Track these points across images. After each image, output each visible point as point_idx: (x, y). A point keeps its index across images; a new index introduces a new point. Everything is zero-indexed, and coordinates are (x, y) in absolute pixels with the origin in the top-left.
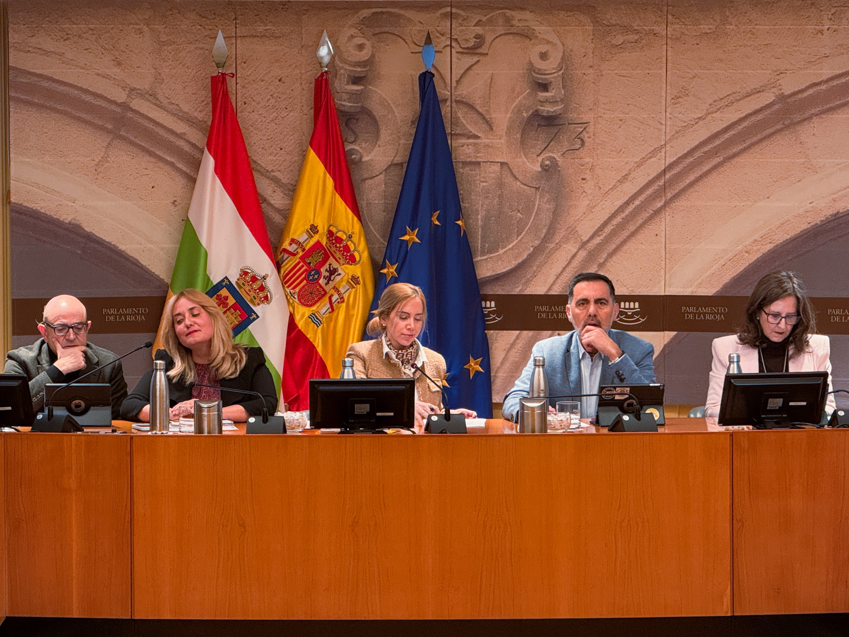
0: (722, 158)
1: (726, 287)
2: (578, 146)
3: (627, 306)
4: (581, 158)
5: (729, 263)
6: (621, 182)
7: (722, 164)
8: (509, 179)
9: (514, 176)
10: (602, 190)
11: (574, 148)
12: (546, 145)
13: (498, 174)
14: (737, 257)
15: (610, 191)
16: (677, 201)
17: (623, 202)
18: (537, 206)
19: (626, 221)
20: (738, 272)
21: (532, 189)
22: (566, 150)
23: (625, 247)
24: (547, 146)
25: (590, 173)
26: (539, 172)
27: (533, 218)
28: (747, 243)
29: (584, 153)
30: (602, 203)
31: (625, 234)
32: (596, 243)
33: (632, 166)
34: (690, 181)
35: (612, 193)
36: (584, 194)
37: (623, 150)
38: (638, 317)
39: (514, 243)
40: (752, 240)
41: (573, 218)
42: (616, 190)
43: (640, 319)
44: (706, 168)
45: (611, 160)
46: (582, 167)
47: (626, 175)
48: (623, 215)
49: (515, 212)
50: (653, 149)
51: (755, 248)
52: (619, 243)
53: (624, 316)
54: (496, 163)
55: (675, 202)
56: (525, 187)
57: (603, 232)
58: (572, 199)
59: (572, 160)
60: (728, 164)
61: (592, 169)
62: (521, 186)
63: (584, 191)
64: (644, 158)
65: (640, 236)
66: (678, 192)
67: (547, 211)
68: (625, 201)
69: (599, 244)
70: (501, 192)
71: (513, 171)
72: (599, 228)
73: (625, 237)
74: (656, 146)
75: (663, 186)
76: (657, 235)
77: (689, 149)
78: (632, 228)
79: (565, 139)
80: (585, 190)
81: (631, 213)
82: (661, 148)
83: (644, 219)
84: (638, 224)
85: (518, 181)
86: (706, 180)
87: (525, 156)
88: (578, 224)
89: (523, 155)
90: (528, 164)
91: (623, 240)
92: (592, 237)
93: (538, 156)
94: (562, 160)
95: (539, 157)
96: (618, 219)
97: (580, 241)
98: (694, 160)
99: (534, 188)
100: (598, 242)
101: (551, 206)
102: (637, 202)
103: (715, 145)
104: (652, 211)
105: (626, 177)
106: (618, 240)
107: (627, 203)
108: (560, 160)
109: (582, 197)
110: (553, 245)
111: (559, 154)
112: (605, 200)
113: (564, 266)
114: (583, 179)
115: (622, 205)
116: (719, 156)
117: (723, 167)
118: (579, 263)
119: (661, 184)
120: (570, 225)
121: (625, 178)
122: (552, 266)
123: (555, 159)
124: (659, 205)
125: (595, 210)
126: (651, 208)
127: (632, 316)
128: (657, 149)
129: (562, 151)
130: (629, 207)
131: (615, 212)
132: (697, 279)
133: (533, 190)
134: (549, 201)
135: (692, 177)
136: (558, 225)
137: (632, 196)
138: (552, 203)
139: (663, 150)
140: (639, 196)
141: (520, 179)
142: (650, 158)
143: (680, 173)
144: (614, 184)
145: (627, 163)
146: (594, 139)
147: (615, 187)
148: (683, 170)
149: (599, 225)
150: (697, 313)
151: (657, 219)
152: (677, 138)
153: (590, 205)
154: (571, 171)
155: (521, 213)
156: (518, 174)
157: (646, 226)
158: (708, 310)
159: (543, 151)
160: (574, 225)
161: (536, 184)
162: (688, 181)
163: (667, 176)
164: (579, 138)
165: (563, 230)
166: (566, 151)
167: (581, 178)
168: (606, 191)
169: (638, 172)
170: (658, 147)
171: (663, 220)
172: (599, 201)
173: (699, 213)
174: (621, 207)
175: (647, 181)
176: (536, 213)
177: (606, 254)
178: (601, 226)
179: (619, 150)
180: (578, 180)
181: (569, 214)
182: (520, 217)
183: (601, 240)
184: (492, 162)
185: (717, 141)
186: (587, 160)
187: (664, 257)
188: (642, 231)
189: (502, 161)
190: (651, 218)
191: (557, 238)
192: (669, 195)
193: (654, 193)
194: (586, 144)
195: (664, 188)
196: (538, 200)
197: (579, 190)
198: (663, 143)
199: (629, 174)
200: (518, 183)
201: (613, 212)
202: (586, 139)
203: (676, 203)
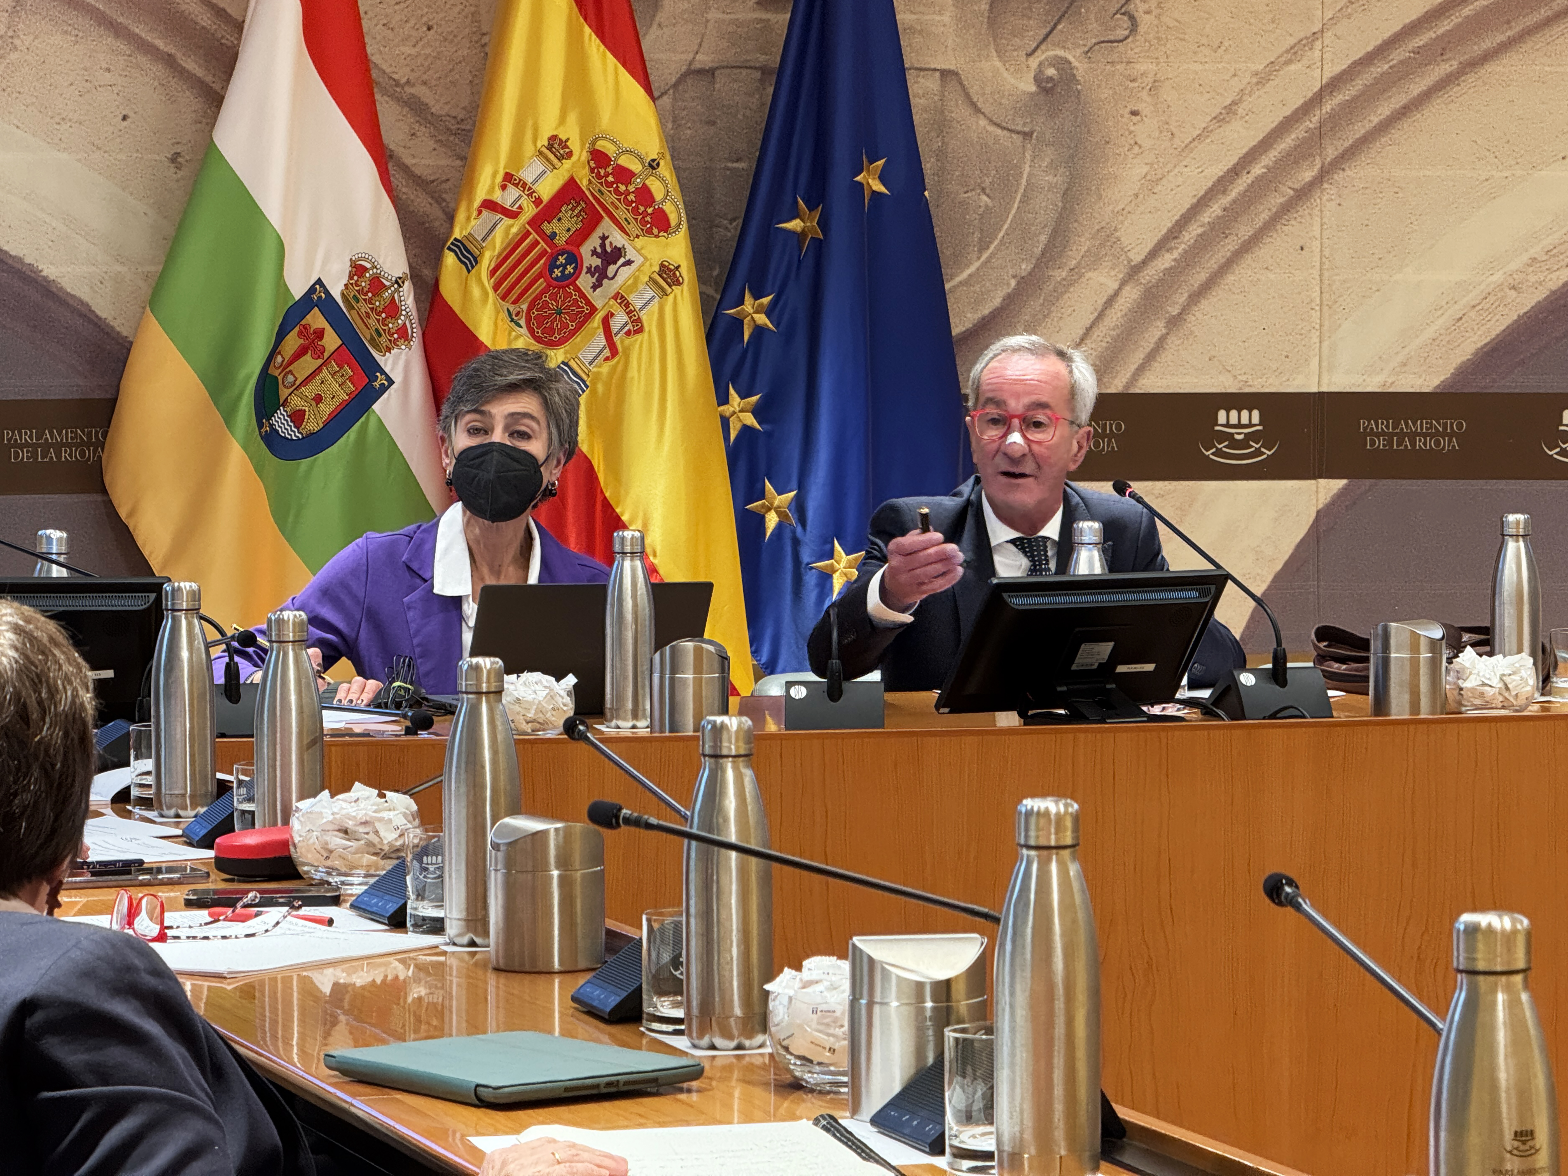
0: (1455, 63)
1: (1464, 372)
2: (1121, 33)
3: (1234, 420)
4: (1129, 63)
5: (1473, 314)
6: (1220, 119)
7: (1457, 79)
8: (959, 111)
9: (973, 105)
10: (1177, 142)
11: (1112, 38)
12: (1048, 29)
13: (936, 98)
14: (1491, 299)
15: (1196, 143)
16: (1349, 167)
17: (1225, 169)
18: (1025, 176)
19: (1232, 214)
20: (1494, 334)
21: (1014, 136)
22: (1094, 41)
23: (1230, 278)
24: (1051, 32)
25: (1149, 99)
26: (1031, 94)
27: (1016, 206)
28: (1513, 266)
29: (1136, 50)
30: (1176, 170)
31: (1231, 245)
32: (1163, 267)
33: (1245, 81)
34: (1382, 117)
35: (1200, 147)
36: (1136, 149)
37: (1226, 44)
38: (1257, 446)
39: (972, 269)
40: (1525, 258)
41: (1111, 207)
42: (1208, 140)
43: (1263, 450)
44: (1416, 88)
45: (1198, 67)
46: (1132, 85)
47: (1234, 103)
48: (1225, 200)
49: (974, 193)
50: (1296, 41)
51: (1532, 279)
52: (1216, 266)
53: (1226, 443)
54: (930, 73)
55: (1343, 170)
56: (999, 131)
57: (1179, 241)
58: (1107, 160)
59: (1108, 67)
60: (1471, 78)
61: (1154, 88)
62: (991, 128)
63: (1136, 143)
64: (1272, 63)
65: (1264, 252)
66: (1352, 146)
67: (1049, 190)
68: (1230, 165)
69: (1168, 271)
70: (943, 143)
71: (972, 92)
72: (1170, 231)
73: (1229, 254)
74: (1302, 35)
75: (1317, 132)
76: (1302, 249)
77: (1379, 42)
78: (1245, 231)
79: (1092, 16)
80: (1137, 139)
81: (1244, 194)
82: (1313, 41)
83: (1274, 210)
84: (1258, 223)
85: (982, 116)
86: (1419, 115)
87: (999, 56)
88: (1122, 222)
89: (994, 54)
90: (1006, 74)
91: (1224, 260)
92: (1153, 254)
93: (1029, 55)
94: (1086, 66)
95: (1031, 59)
96: (1215, 210)
97: (1125, 262)
98: (1391, 67)
99: (1018, 133)
100: (1167, 265)
101: (1058, 179)
102: (1258, 170)
103: (1440, 31)
104: (1292, 192)
105: (1233, 108)
106: (1213, 262)
107: (1235, 172)
108: (1080, 67)
109: (1130, 155)
110: (1064, 274)
111: (1079, 52)
112: (1185, 163)
113: (1088, 323)
114: (1134, 113)
115: (1222, 177)
116: (1449, 59)
117: (1459, 85)
118: (1122, 317)
119: (1311, 126)
120: (1103, 224)
121: (1231, 109)
122: (1061, 324)
123: (1070, 63)
124: (1308, 175)
125: (1159, 187)
126: (1290, 184)
127: (1244, 444)
128: (1304, 42)
129: (1085, 45)
130: (1240, 181)
131: (1206, 193)
132: (1397, 353)
133: (1017, 139)
134: (1053, 166)
135: (1384, 110)
136: (1076, 225)
137: (1247, 154)
138: (1061, 170)
139: (1318, 44)
140: (1261, 155)
141: (987, 112)
142: (1288, 62)
143: (1355, 99)
144: (1204, 125)
145: (1235, 75)
146: (1158, 17)
147: (1206, 132)
148: (1362, 93)
149: (1170, 225)
150: (1396, 434)
151: (1303, 210)
152: (1349, 17)
153: (1148, 178)
154: (1106, 93)
155: (988, 196)
156: (981, 100)
157: (1278, 227)
158: (1422, 426)
159: (1041, 43)
160: (1114, 225)
161: (1024, 124)
162: (1376, 120)
163: (1327, 107)
164: (1123, 14)
165: (1087, 235)
166: (1095, 44)
167: (1128, 110)
168: (1187, 141)
169: (1260, 97)
170: (1307, 38)
171: (1316, 212)
172: (1170, 166)
173: (1400, 195)
174: (1220, 180)
175: (1281, 119)
176: (1024, 195)
177: (1186, 295)
178: (1173, 227)
179: (1217, 43)
180: (1122, 116)
181: (1100, 197)
182: (987, 206)
183: (1175, 260)
184: (921, 69)
185: (1446, 23)
186: (1141, 67)
187: (1318, 302)
188: (1269, 240)
189: (944, 67)
190: (1287, 208)
191: (1074, 255)
192: (1331, 153)
193: (1296, 147)
194: (1141, 29)
195: (1319, 135)
196: (1028, 163)
197: (1123, 138)
198: (1317, 28)
199: (1241, 100)
200: (983, 122)
201: (1202, 193)
202: (1140, 15)
203: (1348, 172)
